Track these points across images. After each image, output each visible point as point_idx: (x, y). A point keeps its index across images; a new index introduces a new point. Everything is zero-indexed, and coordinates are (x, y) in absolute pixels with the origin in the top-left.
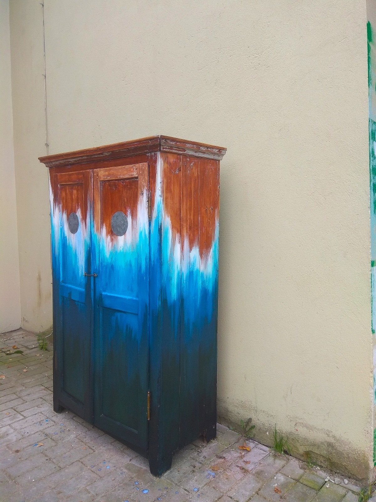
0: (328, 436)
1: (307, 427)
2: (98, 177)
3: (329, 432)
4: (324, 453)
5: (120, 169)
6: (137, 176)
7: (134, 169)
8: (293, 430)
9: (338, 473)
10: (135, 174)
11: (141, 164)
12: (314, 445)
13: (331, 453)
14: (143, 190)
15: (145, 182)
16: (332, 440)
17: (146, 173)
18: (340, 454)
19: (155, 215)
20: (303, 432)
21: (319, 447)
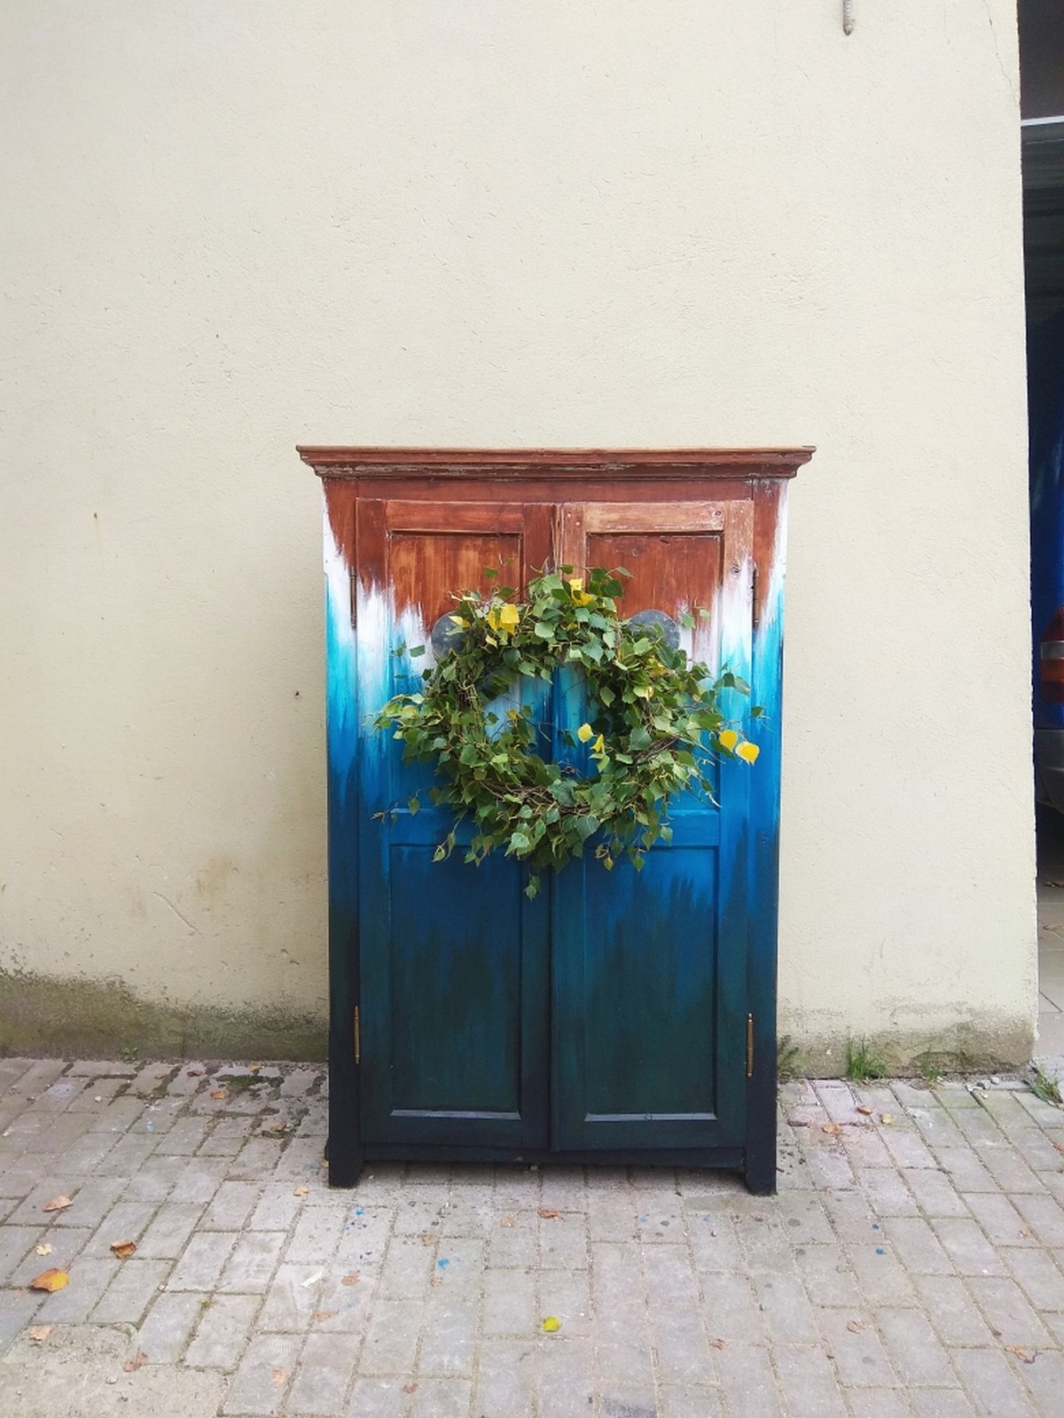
0: (960, 1012)
1: (915, 1011)
2: (581, 524)
3: (961, 1006)
4: (952, 1046)
5: (662, 508)
6: (721, 529)
7: (710, 513)
8: (888, 1026)
9: (974, 1073)
10: (714, 524)
11: (734, 504)
12: (932, 1039)
13: (966, 1042)
14: (738, 561)
15: (746, 542)
16: (966, 1018)
17: (749, 523)
18: (981, 1037)
19: (767, 617)
20: (909, 1023)
21: (941, 1039)
